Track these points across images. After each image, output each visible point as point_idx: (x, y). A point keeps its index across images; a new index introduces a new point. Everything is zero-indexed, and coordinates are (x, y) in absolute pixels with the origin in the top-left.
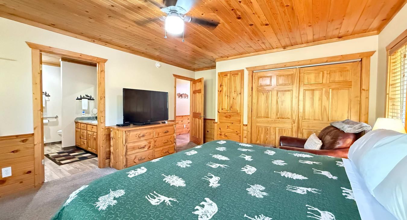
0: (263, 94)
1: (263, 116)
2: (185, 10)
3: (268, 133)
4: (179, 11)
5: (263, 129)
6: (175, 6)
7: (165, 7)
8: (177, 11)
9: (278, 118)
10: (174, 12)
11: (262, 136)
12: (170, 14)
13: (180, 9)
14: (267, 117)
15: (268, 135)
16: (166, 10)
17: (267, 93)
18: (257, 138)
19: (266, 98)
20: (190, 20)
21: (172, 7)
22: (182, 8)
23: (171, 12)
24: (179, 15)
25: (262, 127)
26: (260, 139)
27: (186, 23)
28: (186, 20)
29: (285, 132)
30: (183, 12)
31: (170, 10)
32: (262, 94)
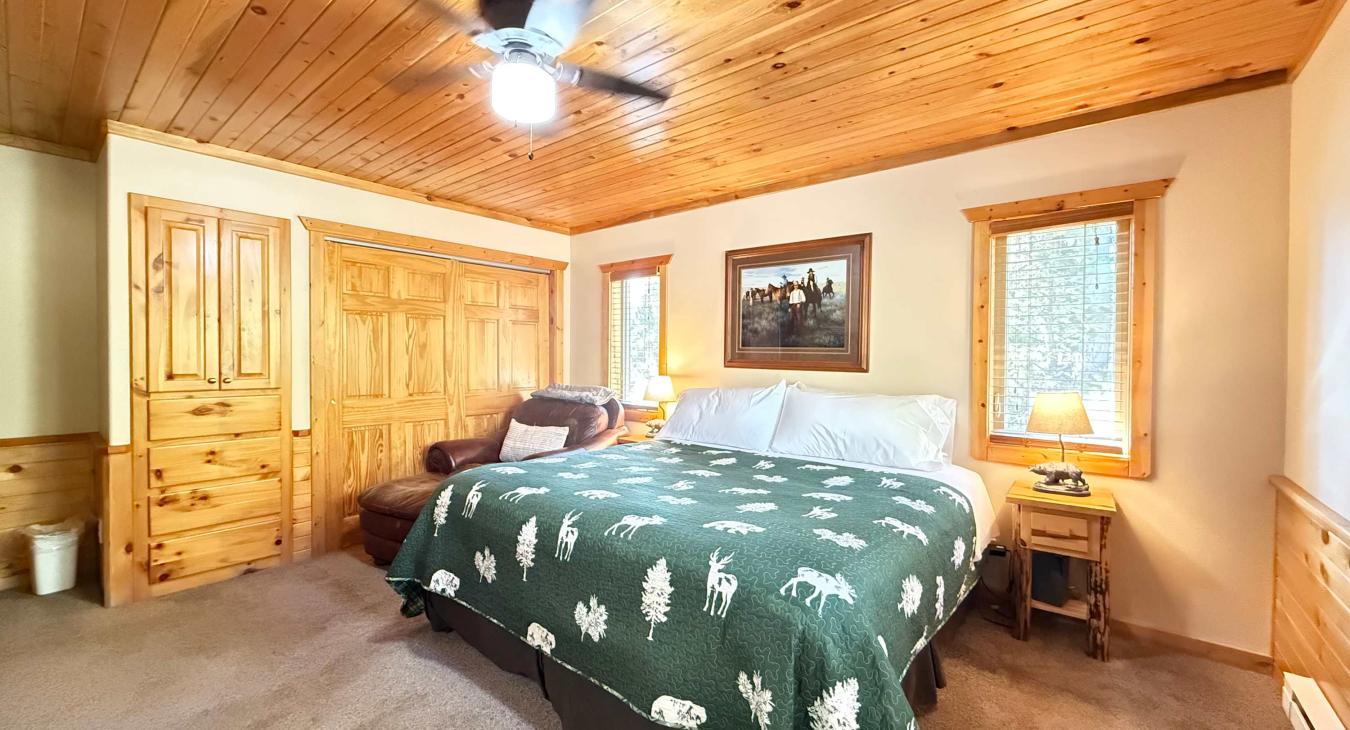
0: (364, 323)
1: (363, 392)
2: (558, 43)
3: (382, 445)
4: (538, 46)
5: (367, 433)
6: (523, 27)
7: (487, 31)
8: (530, 46)
9: (411, 395)
10: (520, 48)
11: (364, 458)
12: (507, 55)
13: (541, 39)
14: (377, 396)
15: (381, 451)
16: (493, 39)
17: (378, 319)
18: (348, 469)
19: (371, 334)
20: (578, 74)
21: (511, 33)
22: (547, 35)
23: (510, 49)
24: (539, 59)
25: (363, 428)
26: (357, 468)
27: (564, 88)
28: (563, 76)
29: (429, 432)
30: (553, 51)
31: (506, 43)
32: (360, 322)
